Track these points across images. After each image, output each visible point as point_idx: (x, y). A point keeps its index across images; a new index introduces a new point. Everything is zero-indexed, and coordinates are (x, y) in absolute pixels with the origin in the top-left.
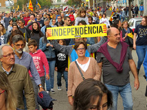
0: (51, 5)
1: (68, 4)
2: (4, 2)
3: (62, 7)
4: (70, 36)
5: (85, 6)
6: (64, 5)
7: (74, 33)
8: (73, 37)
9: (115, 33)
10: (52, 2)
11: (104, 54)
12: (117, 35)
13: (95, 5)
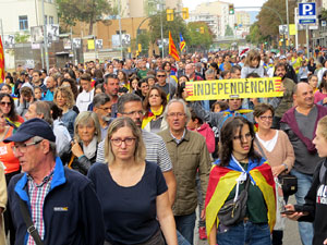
0: (212, 43)
1: (249, 41)
2: (109, 37)
3: (236, 47)
4: (221, 96)
5: (287, 44)
6: (240, 42)
7: (229, 91)
8: (226, 97)
9: (305, 91)
10: (215, 36)
11: (290, 125)
12: (306, 93)
13: (310, 43)
